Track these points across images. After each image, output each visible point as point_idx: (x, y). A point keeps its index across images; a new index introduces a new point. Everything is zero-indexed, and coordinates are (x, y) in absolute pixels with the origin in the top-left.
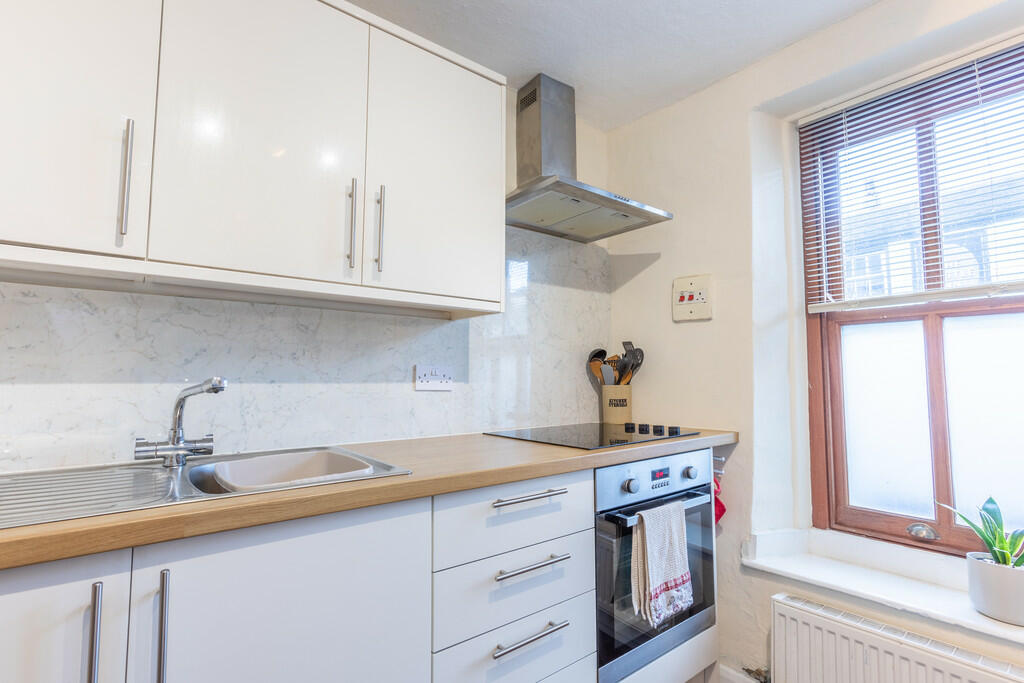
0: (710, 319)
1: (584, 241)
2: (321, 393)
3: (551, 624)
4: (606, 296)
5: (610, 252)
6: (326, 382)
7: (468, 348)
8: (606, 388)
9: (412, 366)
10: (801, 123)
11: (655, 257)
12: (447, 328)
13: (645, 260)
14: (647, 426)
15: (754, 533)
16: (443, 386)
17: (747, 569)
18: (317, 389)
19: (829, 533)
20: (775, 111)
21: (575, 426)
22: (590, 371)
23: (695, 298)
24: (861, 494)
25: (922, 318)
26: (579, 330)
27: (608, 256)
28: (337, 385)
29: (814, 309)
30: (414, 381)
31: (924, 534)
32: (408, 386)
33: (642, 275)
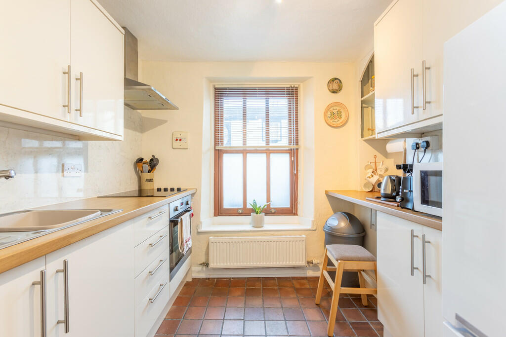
0: (187, 149)
1: (134, 109)
4: (141, 134)
5: (144, 116)
8: (143, 174)
9: (61, 164)
10: (216, 86)
11: (166, 121)
13: (161, 122)
14: (167, 188)
15: (201, 221)
16: (78, 174)
17: (199, 233)
19: (218, 217)
20: (210, 80)
23: (182, 140)
24: (227, 204)
25: (243, 153)
26: (131, 149)
27: (142, 117)
29: (217, 148)
30: (63, 172)
31: (240, 212)
32: (60, 175)
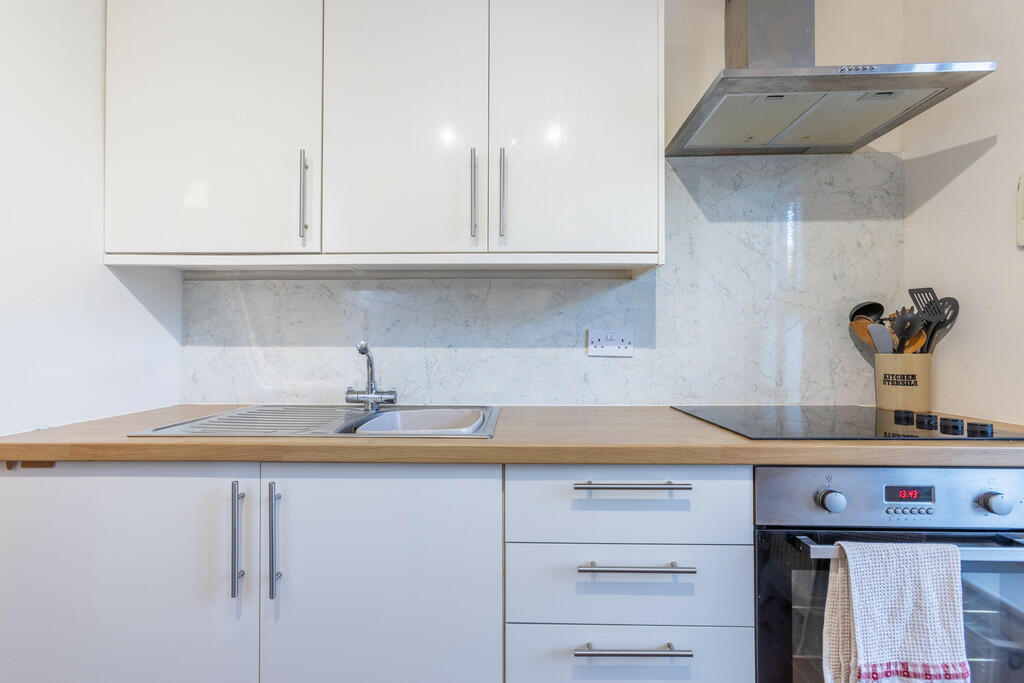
1: (847, 150)
2: (491, 357)
3: (669, 646)
4: (895, 225)
5: (904, 156)
6: (497, 347)
7: (654, 309)
8: (880, 357)
9: (584, 330)
12: (626, 288)
14: (933, 418)
16: (622, 351)
18: (487, 352)
21: (827, 408)
22: (854, 335)
27: (901, 163)
28: (506, 350)
30: (587, 346)
32: (580, 351)
33: (960, 179)
